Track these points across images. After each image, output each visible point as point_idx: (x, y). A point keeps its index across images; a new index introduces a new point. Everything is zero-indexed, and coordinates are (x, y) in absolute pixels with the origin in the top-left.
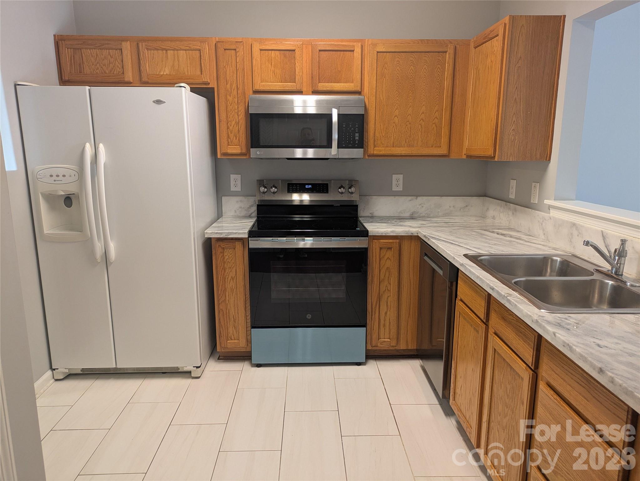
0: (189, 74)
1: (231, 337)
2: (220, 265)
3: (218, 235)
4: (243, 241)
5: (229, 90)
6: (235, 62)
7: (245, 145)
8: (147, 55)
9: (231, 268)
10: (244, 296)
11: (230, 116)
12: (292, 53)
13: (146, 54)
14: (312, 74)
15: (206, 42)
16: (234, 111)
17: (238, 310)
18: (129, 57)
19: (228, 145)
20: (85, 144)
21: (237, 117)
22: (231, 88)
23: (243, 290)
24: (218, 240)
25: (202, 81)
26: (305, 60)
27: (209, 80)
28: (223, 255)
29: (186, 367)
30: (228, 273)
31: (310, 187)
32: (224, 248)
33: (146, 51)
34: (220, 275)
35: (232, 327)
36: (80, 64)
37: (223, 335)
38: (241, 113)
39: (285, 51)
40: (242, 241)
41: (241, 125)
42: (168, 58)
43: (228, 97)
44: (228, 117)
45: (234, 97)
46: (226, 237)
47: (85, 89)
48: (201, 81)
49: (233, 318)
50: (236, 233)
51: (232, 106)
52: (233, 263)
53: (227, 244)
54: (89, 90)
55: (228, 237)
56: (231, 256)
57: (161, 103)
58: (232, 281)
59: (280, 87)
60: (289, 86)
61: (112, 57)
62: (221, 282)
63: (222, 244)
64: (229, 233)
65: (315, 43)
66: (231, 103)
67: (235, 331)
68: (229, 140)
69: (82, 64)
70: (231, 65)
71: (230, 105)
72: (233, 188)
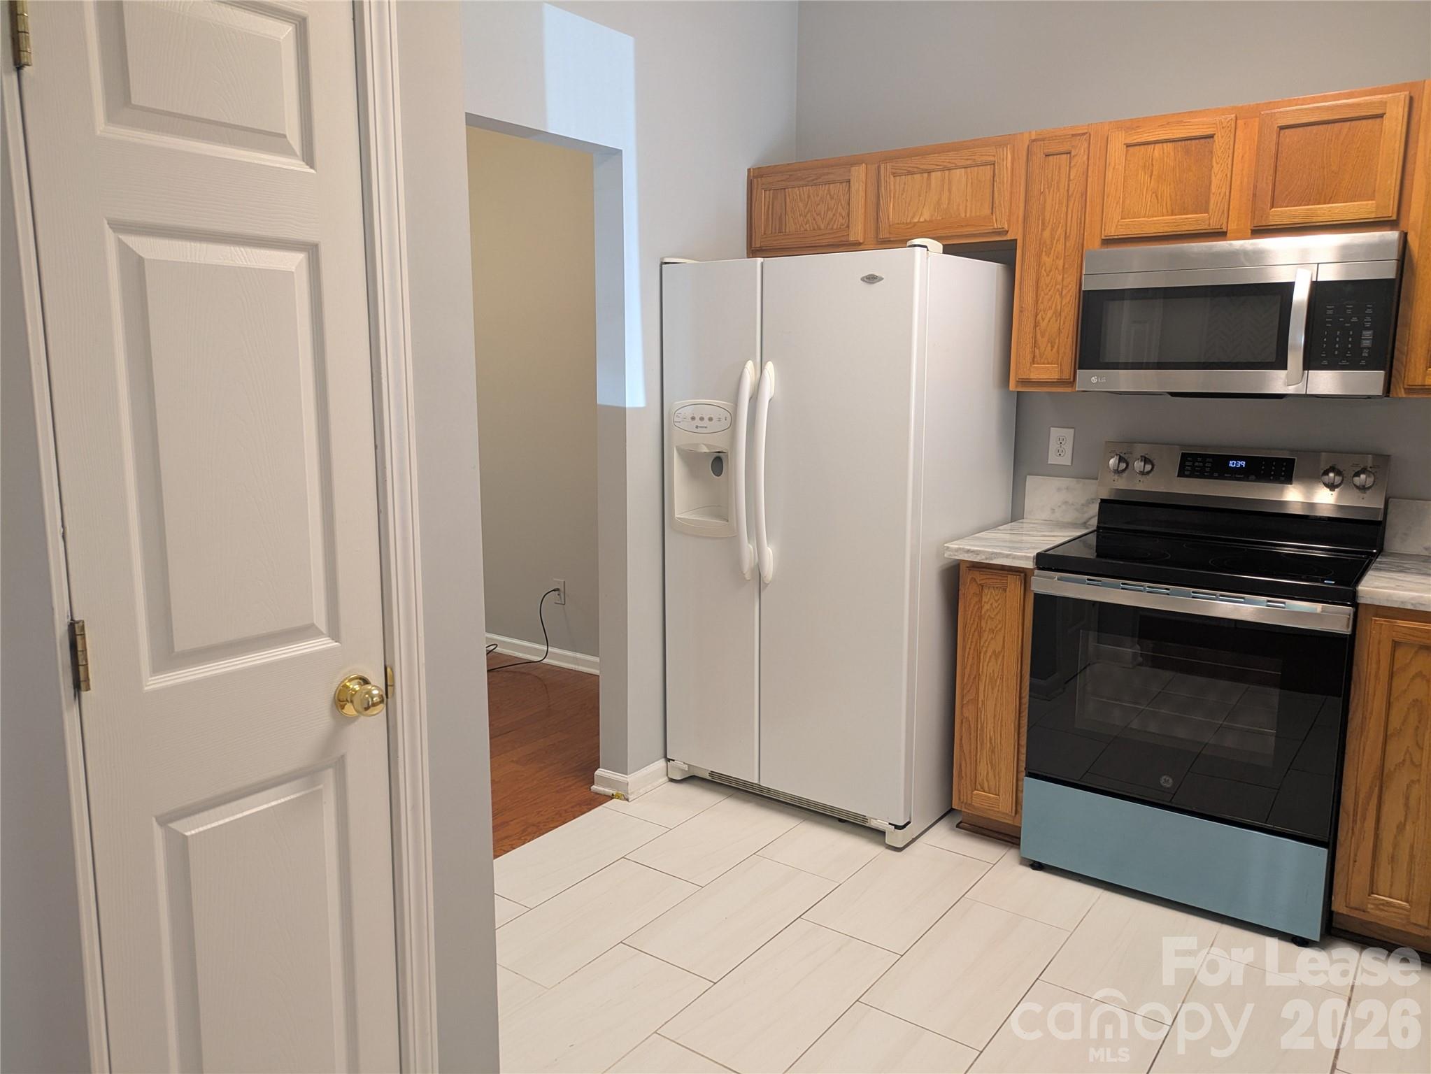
0: (968, 215)
1: (983, 784)
2: (972, 622)
3: (970, 555)
4: (1025, 575)
5: (1048, 242)
6: (1067, 179)
7: (1069, 361)
8: (892, 187)
9: (993, 631)
10: (1018, 699)
11: (1043, 297)
12: (1205, 142)
13: (892, 183)
14: (1255, 187)
15: (1008, 144)
16: (1053, 288)
17: (1002, 726)
18: (862, 193)
19: (1033, 362)
20: (745, 363)
21: (1059, 300)
22: (1052, 237)
23: (1015, 685)
24: (973, 567)
25: (992, 228)
26: (1241, 155)
27: (1006, 223)
28: (980, 601)
29: (876, 820)
30: (986, 641)
31: (1241, 466)
32: (982, 586)
33: (892, 177)
34: (970, 641)
35: (985, 762)
36: (780, 217)
37: (966, 775)
38: (1069, 291)
39: (1187, 140)
40: (1022, 575)
41: (1066, 318)
42: (930, 189)
43: (1044, 258)
44: (1040, 302)
45: (1057, 257)
46: (987, 562)
47: (756, 262)
48: (989, 229)
49: (991, 743)
50: (1007, 556)
51: (1050, 277)
52: (1000, 622)
53: (989, 579)
54: (762, 264)
55: (991, 562)
56: (996, 605)
57: (875, 280)
58: (993, 660)
59: (1169, 226)
60: (1192, 221)
61: (832, 198)
62: (971, 656)
63: (980, 577)
64: (992, 553)
65: (1269, 112)
66: (1048, 269)
67: (991, 774)
68: (1037, 351)
69: (783, 216)
70: (1058, 186)
71: (1045, 274)
72: (1053, 459)
